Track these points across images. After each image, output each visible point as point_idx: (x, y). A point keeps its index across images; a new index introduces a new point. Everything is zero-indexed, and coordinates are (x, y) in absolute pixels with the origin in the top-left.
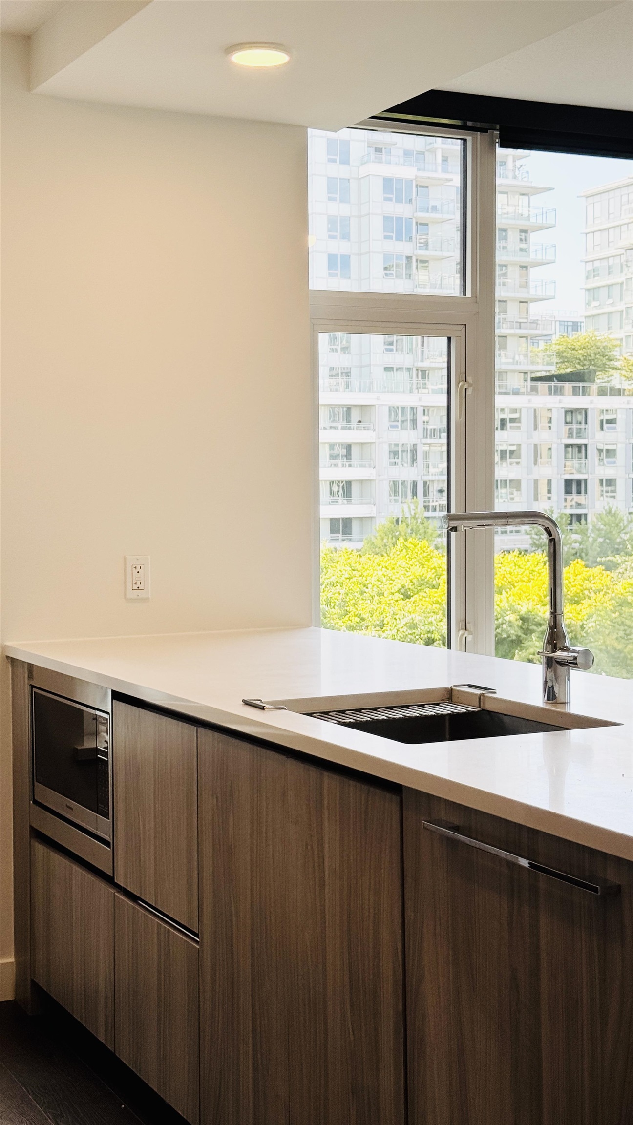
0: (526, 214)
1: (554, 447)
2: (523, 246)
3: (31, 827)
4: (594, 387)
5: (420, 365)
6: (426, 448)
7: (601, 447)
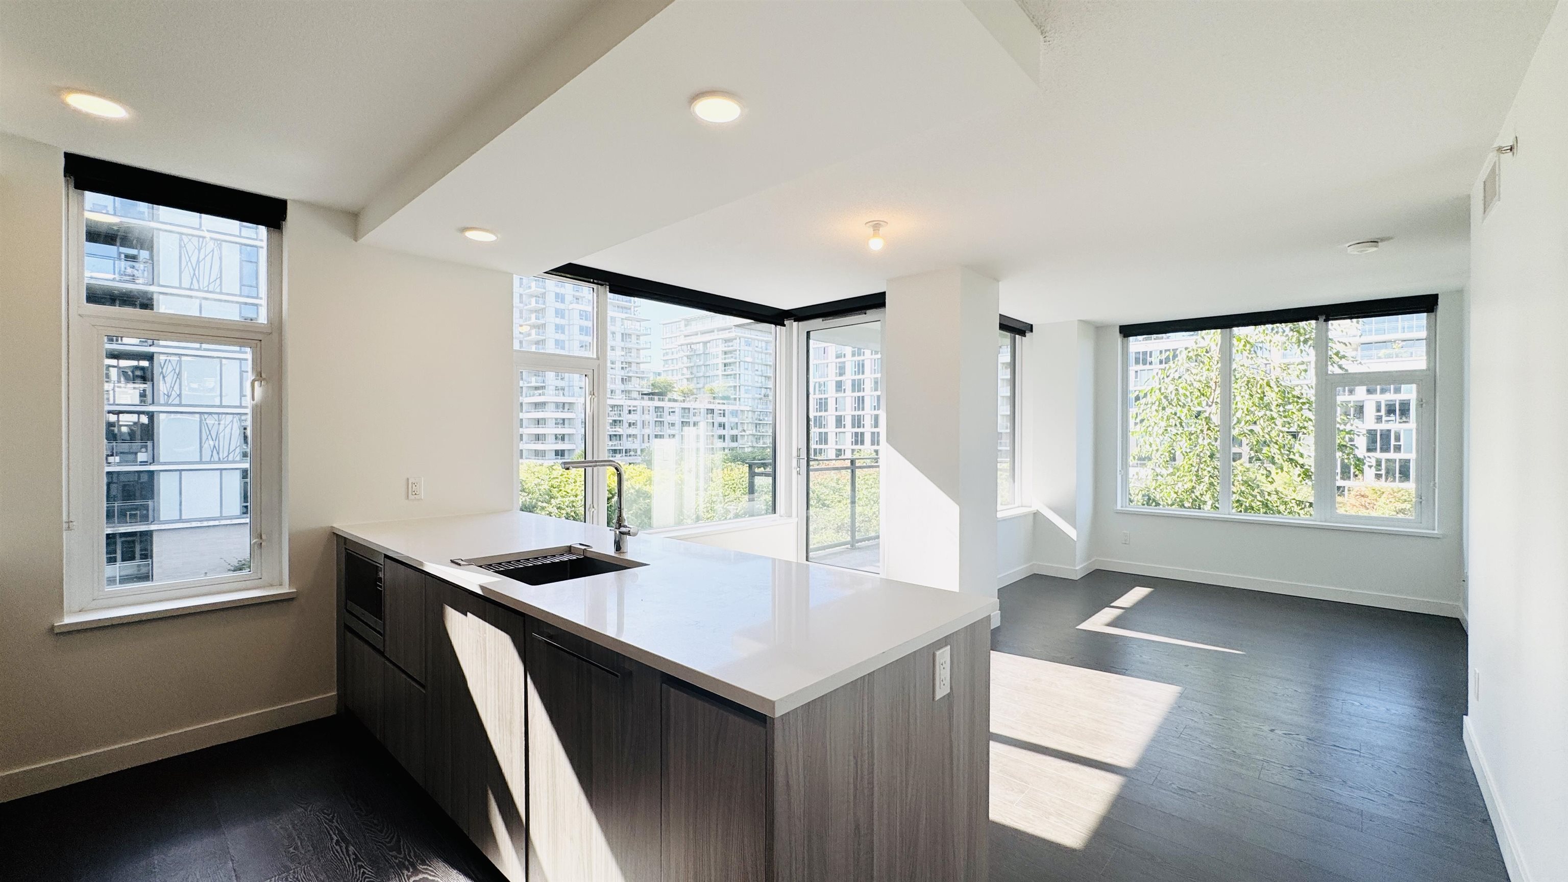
0: (639, 329)
2: (638, 341)
3: (345, 624)
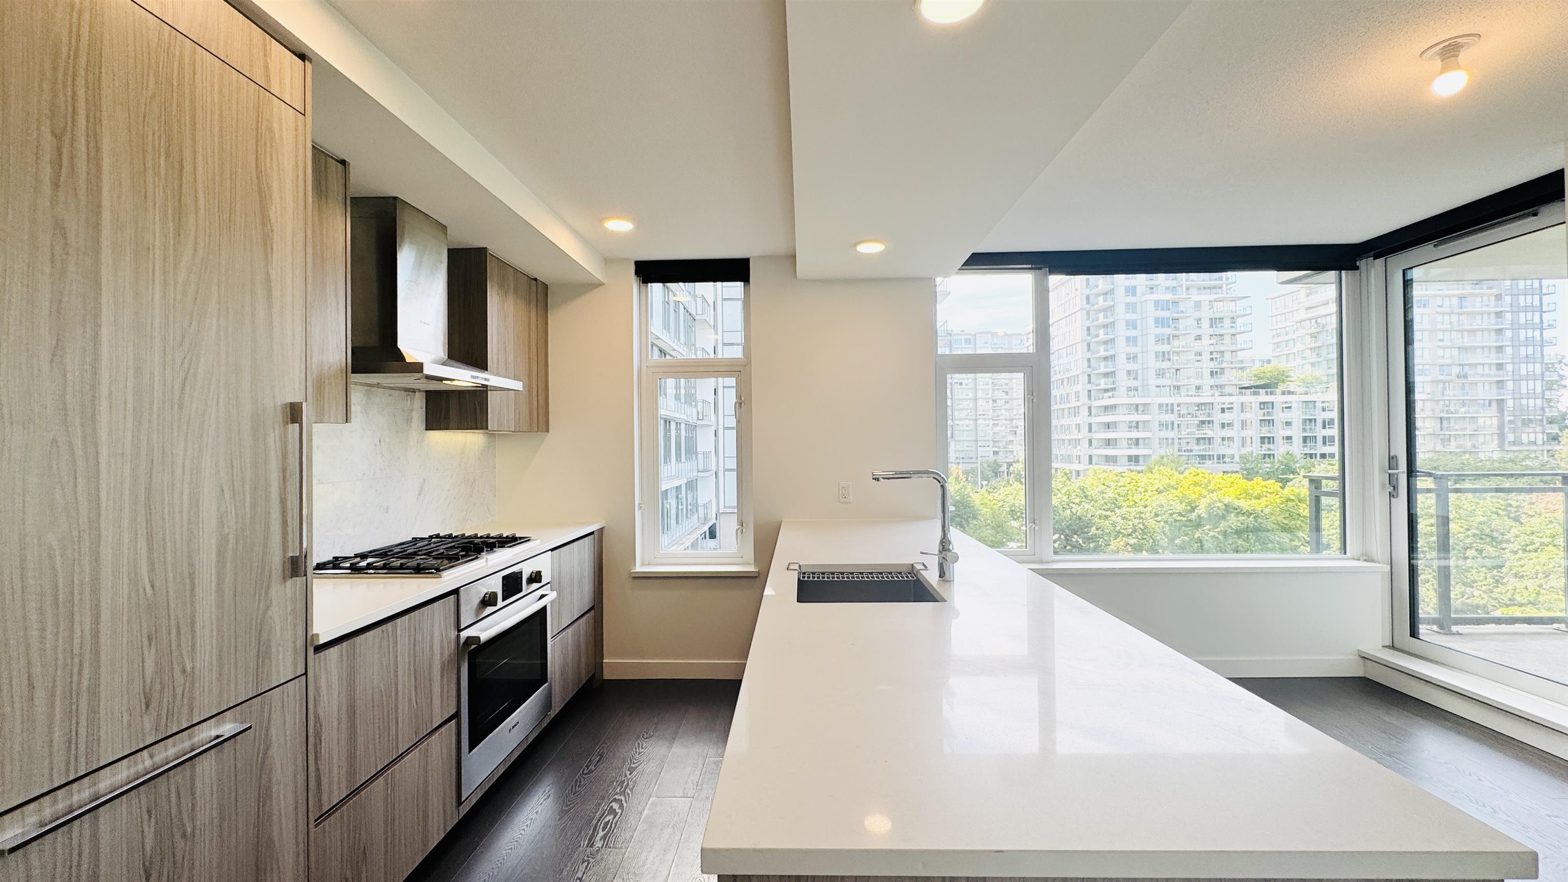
0: (1234, 310)
1: (1254, 421)
2: (1233, 325)
4: (1278, 391)
5: (1175, 384)
6: (1179, 422)
7: (1282, 420)
